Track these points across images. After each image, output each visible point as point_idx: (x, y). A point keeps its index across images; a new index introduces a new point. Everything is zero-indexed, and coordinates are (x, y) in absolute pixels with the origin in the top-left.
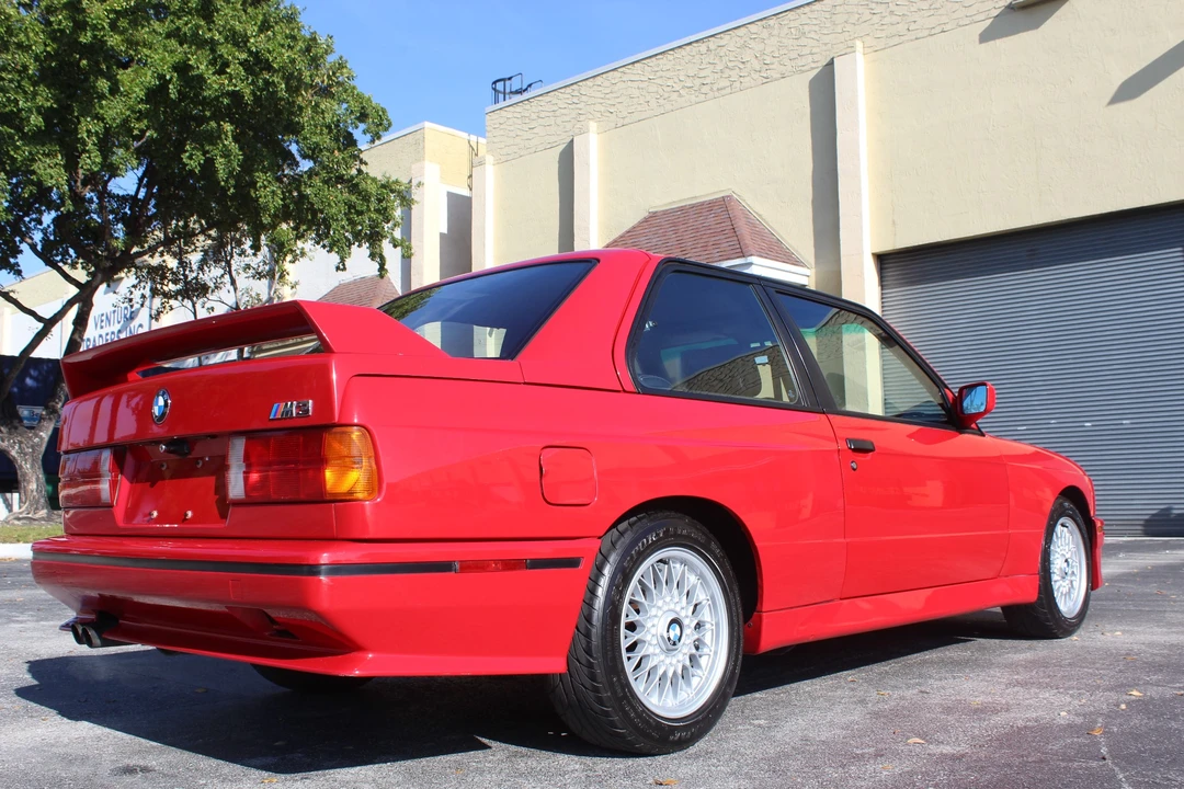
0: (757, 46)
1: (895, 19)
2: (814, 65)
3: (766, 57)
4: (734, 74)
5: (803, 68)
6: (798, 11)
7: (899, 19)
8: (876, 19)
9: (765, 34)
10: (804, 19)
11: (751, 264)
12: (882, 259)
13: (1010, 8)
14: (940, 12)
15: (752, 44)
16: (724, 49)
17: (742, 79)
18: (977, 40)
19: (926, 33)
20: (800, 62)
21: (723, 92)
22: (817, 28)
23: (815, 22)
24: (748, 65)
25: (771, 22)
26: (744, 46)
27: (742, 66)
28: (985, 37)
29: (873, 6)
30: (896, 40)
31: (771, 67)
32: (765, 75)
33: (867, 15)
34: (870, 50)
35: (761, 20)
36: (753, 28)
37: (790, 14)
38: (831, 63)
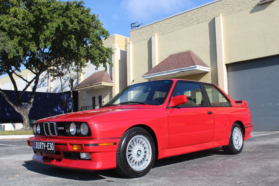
0: (196, 15)
1: (230, 8)
2: (210, 19)
3: (198, 17)
4: (191, 22)
5: (207, 20)
6: (206, 6)
7: (231, 8)
8: (225, 8)
9: (198, 12)
10: (207, 8)
11: (196, 67)
12: (227, 65)
13: (258, 5)
14: (241, 6)
15: (195, 15)
16: (188, 16)
17: (192, 23)
18: (250, 12)
19: (237, 11)
20: (207, 19)
21: (188, 26)
22: (210, 10)
23: (210, 9)
24: (194, 19)
25: (199, 9)
26: (193, 15)
27: (192, 20)
28: (251, 12)
29: (224, 5)
30: (230, 13)
31: (199, 20)
32: (198, 22)
33: (223, 7)
34: (224, 15)
35: (197, 9)
36: (195, 11)
37: (204, 7)
38: (214, 19)
